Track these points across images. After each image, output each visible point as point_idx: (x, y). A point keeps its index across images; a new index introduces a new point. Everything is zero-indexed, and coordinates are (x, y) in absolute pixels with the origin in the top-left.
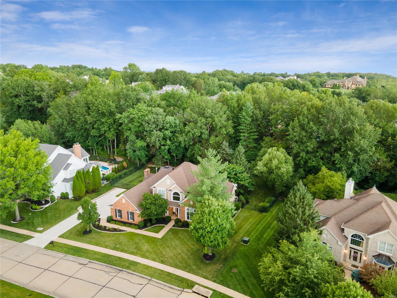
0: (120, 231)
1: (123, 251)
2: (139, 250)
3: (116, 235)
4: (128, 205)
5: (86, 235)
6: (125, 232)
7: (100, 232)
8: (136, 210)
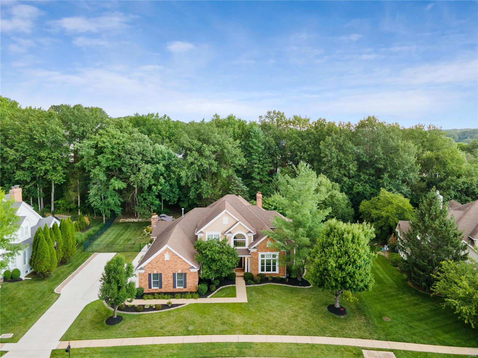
0: (173, 306)
1: (206, 333)
2: (232, 326)
3: (172, 314)
4: (176, 262)
5: (117, 325)
6: (183, 306)
7: (139, 315)
8: (192, 267)
